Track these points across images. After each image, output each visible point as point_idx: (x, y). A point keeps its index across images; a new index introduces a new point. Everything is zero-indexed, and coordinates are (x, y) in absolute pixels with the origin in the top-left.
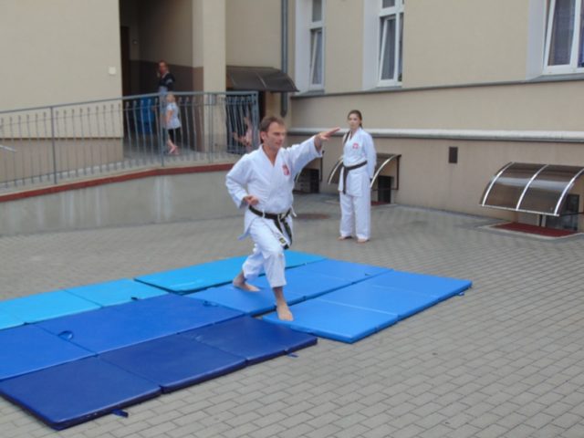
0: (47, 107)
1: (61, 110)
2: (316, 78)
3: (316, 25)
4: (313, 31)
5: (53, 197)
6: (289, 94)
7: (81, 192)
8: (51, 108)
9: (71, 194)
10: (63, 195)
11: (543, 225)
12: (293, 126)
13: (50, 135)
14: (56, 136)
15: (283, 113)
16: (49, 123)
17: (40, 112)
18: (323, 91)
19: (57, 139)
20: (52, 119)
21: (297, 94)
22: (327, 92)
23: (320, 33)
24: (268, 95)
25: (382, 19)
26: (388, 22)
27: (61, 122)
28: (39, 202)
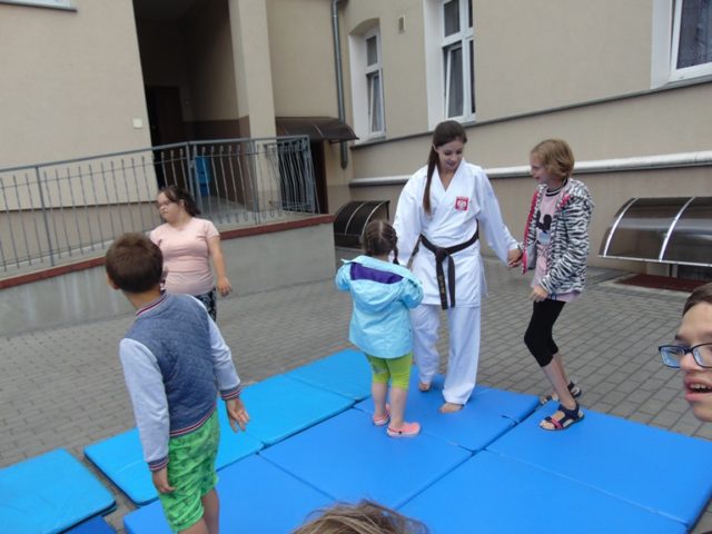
0: (31, 167)
1: (50, 171)
2: (375, 126)
3: (372, 69)
4: (369, 76)
5: (47, 284)
6: (349, 143)
7: (87, 273)
8: (37, 167)
9: (74, 278)
10: (61, 280)
11: (675, 275)
12: (355, 177)
13: (38, 205)
14: (47, 206)
15: (344, 165)
16: (35, 187)
17: (20, 175)
18: (384, 137)
19: (48, 209)
20: (39, 183)
21: (357, 142)
22: (388, 138)
23: (377, 77)
24: (326, 144)
25: (445, 49)
26: (453, 52)
27: (53, 185)
28: (27, 292)
